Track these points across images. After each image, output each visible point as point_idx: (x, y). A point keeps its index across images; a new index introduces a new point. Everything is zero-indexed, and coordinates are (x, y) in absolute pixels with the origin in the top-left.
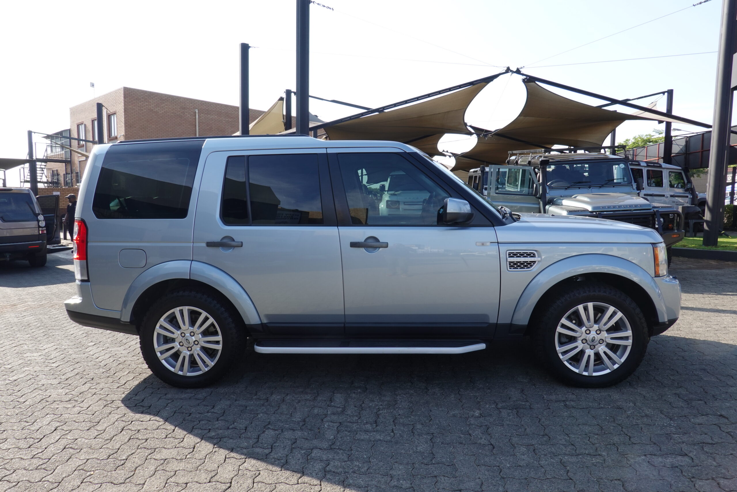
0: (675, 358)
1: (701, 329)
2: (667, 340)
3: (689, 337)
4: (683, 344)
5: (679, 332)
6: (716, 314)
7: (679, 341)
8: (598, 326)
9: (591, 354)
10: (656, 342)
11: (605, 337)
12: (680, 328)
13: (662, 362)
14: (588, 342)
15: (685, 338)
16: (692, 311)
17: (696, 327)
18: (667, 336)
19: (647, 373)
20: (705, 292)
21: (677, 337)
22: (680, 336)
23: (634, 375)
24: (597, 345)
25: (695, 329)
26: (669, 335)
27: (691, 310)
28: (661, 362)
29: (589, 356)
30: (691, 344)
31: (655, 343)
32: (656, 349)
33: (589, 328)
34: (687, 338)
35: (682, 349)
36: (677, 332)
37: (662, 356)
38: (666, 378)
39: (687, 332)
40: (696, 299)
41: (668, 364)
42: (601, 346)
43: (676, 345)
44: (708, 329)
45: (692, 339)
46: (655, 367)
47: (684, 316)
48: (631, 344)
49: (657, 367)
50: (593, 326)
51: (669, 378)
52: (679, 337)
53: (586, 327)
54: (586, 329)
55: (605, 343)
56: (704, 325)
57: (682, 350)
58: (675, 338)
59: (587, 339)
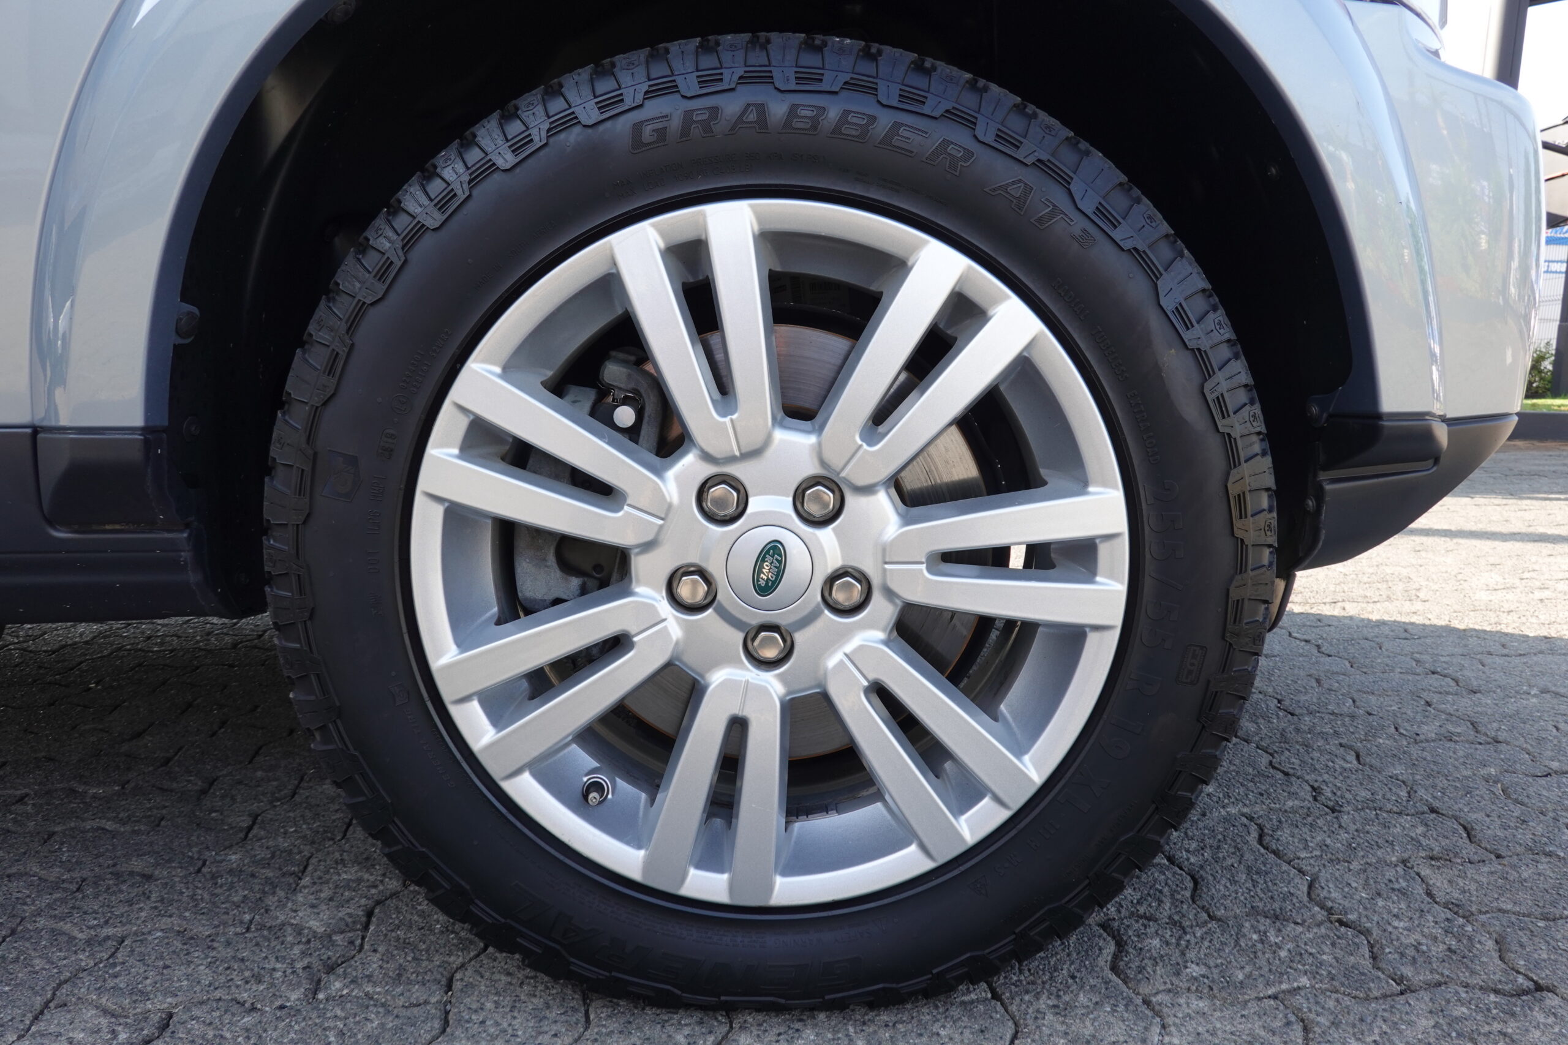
0: (1429, 730)
1: (1510, 596)
2: (1370, 636)
3: (1471, 626)
4: (1451, 655)
5: (1418, 606)
6: (1546, 548)
7: (1428, 641)
8: (812, 439)
9: (748, 712)
10: (1318, 647)
11: (886, 555)
12: (1418, 590)
13: (1358, 757)
14: (725, 595)
15: (1449, 630)
16: (1448, 539)
17: (1485, 587)
18: (1369, 620)
19: (1260, 840)
20: (1476, 493)
21: (1412, 624)
22: (1427, 622)
23: (1171, 859)
24: (806, 621)
25: (1483, 596)
26: (1375, 617)
27: (1446, 536)
28: (1351, 757)
29: (738, 727)
30: (1490, 654)
31: (1315, 651)
32: (1318, 681)
33: (732, 459)
34: (1462, 627)
35: (1457, 682)
36: (1407, 607)
37: (1353, 717)
38: (1402, 892)
39: (1456, 607)
40: (1452, 509)
41: (1398, 770)
42: (845, 635)
43: (1418, 661)
44: (1538, 595)
45: (1485, 631)
46: (1316, 790)
47: (1423, 554)
48: (1115, 615)
49: (1327, 791)
50: (768, 441)
51: (1419, 890)
52: (1424, 625)
53: (707, 457)
54: (710, 470)
55: (882, 610)
56: (1517, 582)
57: (1453, 683)
58: (1406, 631)
59: (715, 569)
